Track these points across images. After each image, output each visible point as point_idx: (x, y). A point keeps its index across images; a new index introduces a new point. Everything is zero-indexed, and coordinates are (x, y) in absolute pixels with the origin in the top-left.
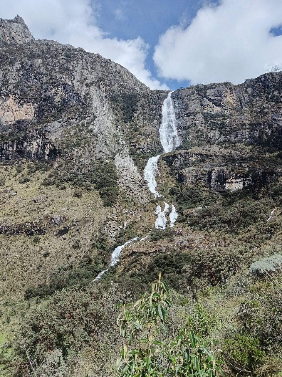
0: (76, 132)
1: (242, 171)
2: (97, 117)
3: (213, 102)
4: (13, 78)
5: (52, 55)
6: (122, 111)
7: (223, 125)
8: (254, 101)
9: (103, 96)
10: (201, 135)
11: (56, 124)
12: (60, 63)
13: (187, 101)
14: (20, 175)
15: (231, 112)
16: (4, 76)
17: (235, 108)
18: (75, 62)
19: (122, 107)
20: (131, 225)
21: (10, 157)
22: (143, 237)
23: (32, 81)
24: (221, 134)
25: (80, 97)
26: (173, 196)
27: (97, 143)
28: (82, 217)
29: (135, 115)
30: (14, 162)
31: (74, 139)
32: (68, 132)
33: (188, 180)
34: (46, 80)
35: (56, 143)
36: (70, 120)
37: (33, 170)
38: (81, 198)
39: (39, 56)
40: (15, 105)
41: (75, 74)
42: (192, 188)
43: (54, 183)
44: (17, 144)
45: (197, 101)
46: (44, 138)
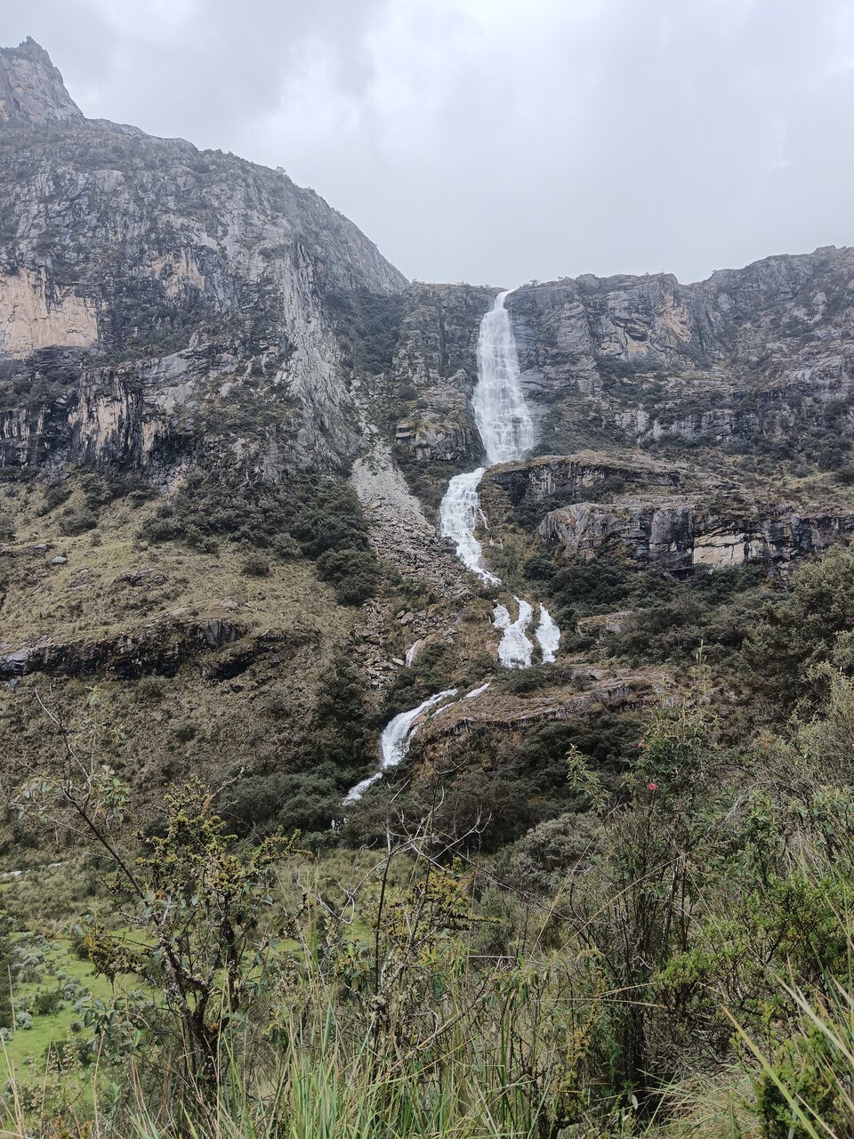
0: (237, 387)
1: (742, 513)
2: (296, 349)
3: (625, 328)
4: (30, 220)
5: (152, 162)
6: (362, 338)
7: (657, 395)
8: (738, 334)
9: (307, 291)
10: (595, 419)
11: (175, 363)
12: (178, 187)
13: (552, 320)
14: (61, 510)
15: (675, 359)
17: (687, 349)
18: (224, 186)
19: (362, 326)
20: (431, 654)
21: (23, 457)
22: (475, 688)
23: (90, 234)
24: (652, 418)
25: (245, 288)
26: (536, 583)
27: (300, 425)
28: (283, 628)
29: (403, 352)
30: (37, 473)
31: (233, 409)
32: (214, 387)
33: (578, 537)
34: (136, 234)
35: (178, 417)
36: (218, 352)
37: (103, 497)
38: (268, 580)
39: (111, 162)
40: (36, 302)
41: (226, 219)
42: (593, 561)
43: (179, 533)
44: (48, 418)
45: (580, 322)
46: (139, 400)
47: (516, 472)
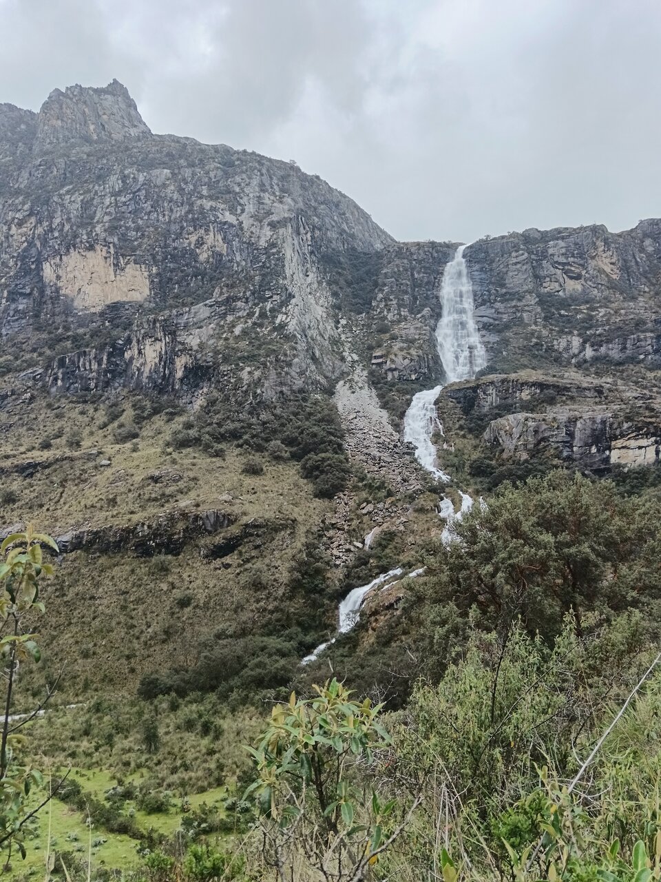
0: (247, 328)
1: (653, 420)
2: (294, 297)
3: (562, 270)
4: (104, 210)
5: (193, 161)
6: (349, 287)
7: (589, 322)
9: (306, 252)
10: (537, 344)
11: (201, 310)
12: (210, 178)
13: (502, 266)
14: (116, 424)
15: (606, 293)
16: (84, 205)
17: (616, 285)
18: (244, 176)
19: (350, 277)
20: (384, 539)
21: (92, 385)
22: (415, 569)
23: (146, 217)
24: (585, 342)
25: (255, 252)
26: (479, 480)
27: (295, 356)
28: (266, 517)
29: (380, 295)
30: (101, 396)
31: (243, 344)
32: (229, 328)
33: (514, 441)
34: (178, 215)
35: (202, 352)
36: (234, 301)
37: (145, 414)
38: (261, 477)
39: (164, 163)
40: (106, 270)
41: (244, 201)
42: (526, 461)
43: (197, 441)
44: (110, 355)
45: (525, 267)
46: (174, 340)
47: (467, 388)
